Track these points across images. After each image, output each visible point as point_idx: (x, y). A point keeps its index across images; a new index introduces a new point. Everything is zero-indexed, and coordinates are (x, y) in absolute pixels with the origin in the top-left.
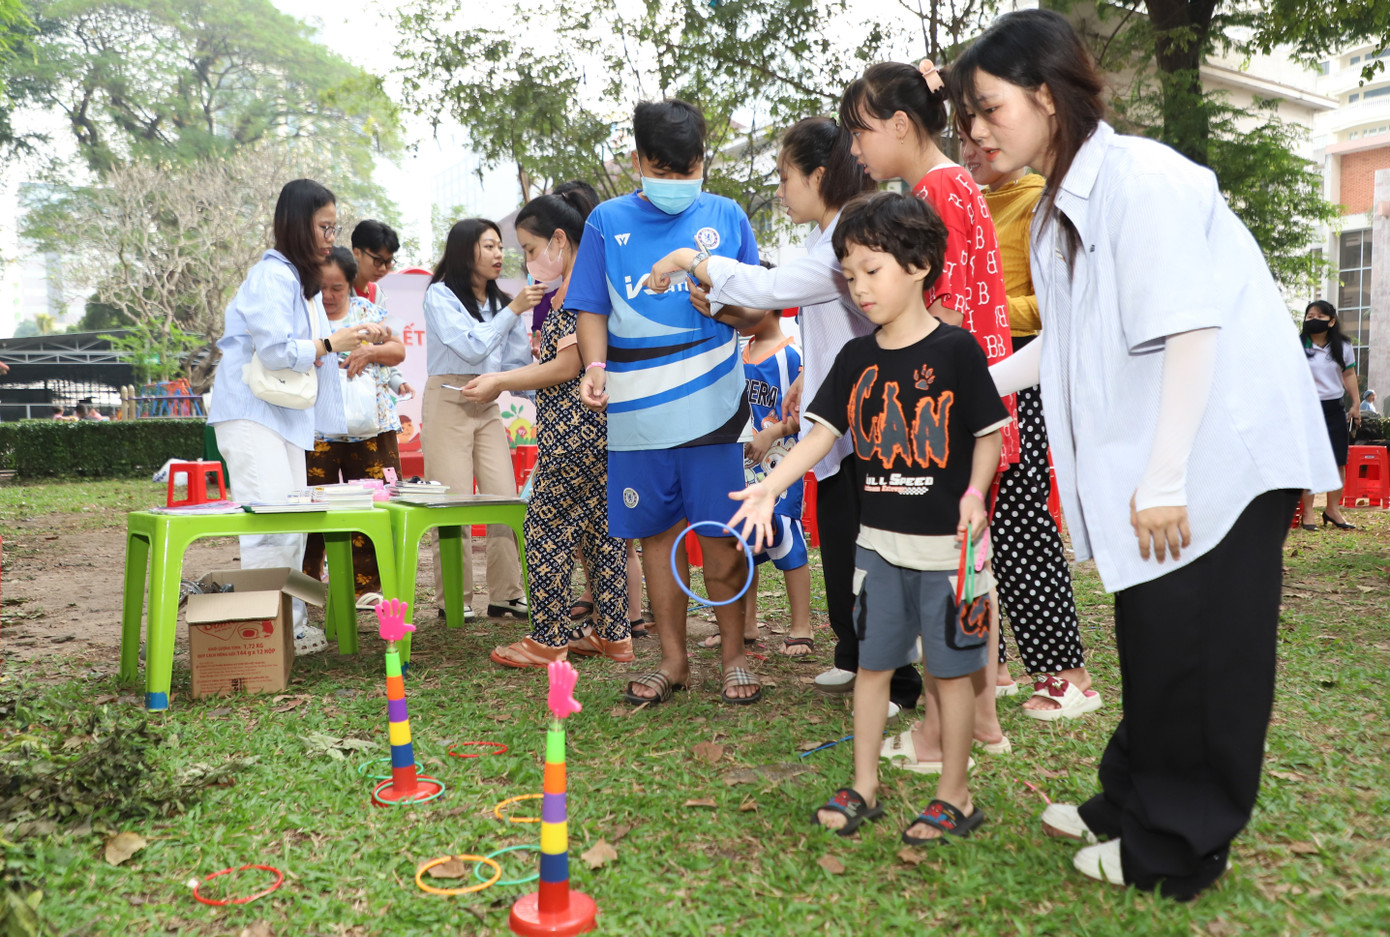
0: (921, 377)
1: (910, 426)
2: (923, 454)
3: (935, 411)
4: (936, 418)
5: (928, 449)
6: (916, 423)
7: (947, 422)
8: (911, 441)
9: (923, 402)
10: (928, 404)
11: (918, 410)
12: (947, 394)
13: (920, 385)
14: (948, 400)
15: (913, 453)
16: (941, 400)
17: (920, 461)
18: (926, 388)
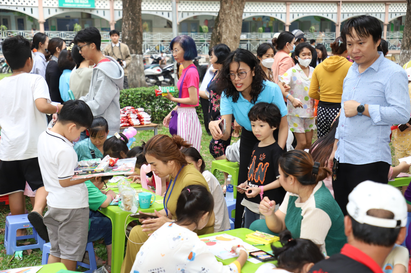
0: (262, 157)
1: (255, 169)
2: (257, 179)
3: (263, 167)
4: (263, 169)
5: (259, 177)
6: (257, 169)
7: (266, 171)
8: (254, 174)
9: (260, 164)
10: (261, 164)
11: (259, 166)
12: (267, 163)
13: (261, 159)
14: (267, 165)
15: (254, 177)
16: (265, 164)
17: (255, 180)
18: (262, 160)
